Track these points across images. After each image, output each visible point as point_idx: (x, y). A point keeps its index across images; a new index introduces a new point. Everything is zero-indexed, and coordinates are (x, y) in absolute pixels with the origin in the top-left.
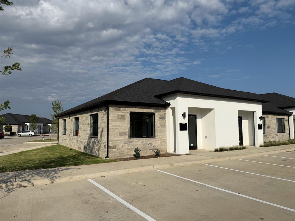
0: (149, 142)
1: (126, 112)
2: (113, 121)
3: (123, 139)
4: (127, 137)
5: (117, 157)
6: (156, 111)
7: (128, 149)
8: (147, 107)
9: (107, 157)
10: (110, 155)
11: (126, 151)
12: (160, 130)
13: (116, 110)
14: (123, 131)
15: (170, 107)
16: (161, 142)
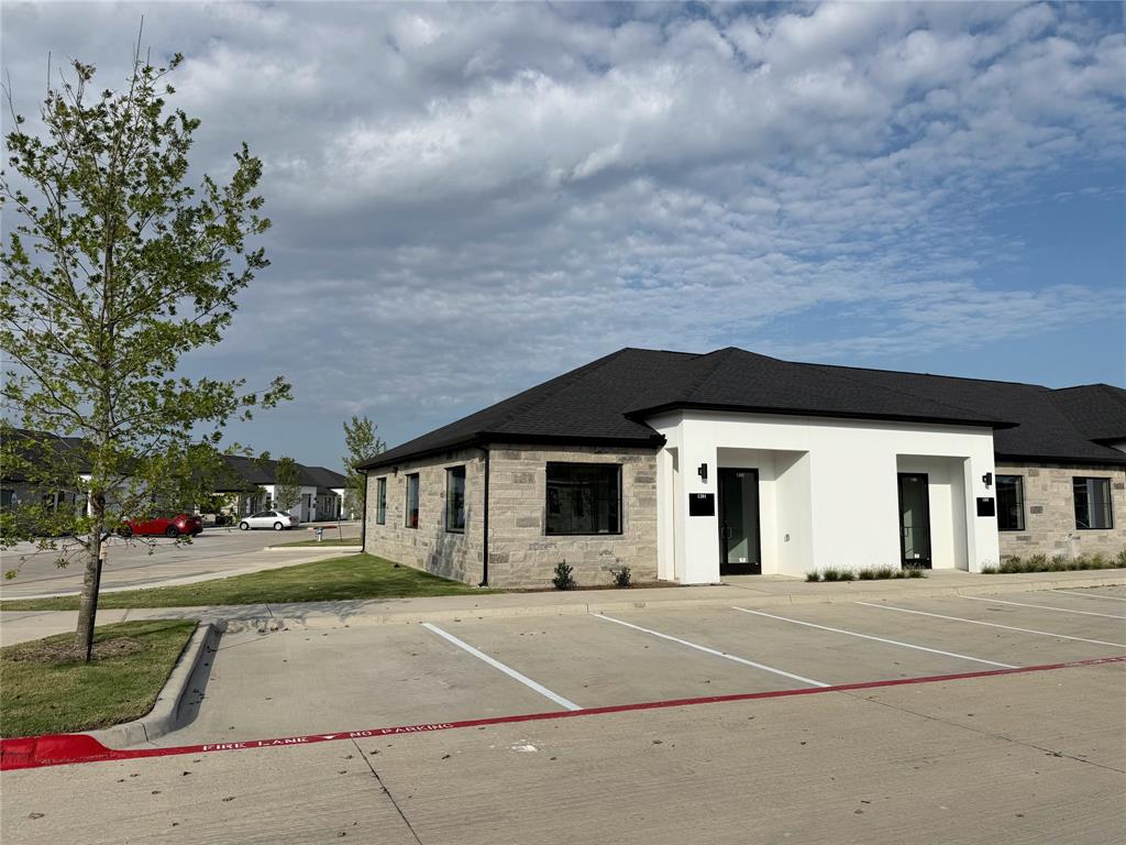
0: (603, 548)
1: (535, 464)
2: (501, 487)
3: (525, 535)
4: (538, 530)
5: (511, 584)
6: (624, 459)
7: (541, 565)
8: (598, 449)
9: (485, 582)
10: (491, 579)
11: (536, 570)
12: (637, 513)
13: (509, 457)
14: (525, 514)
15: (665, 446)
16: (639, 549)
